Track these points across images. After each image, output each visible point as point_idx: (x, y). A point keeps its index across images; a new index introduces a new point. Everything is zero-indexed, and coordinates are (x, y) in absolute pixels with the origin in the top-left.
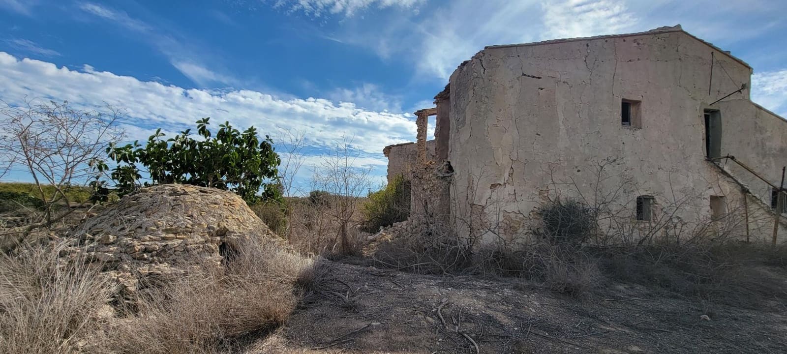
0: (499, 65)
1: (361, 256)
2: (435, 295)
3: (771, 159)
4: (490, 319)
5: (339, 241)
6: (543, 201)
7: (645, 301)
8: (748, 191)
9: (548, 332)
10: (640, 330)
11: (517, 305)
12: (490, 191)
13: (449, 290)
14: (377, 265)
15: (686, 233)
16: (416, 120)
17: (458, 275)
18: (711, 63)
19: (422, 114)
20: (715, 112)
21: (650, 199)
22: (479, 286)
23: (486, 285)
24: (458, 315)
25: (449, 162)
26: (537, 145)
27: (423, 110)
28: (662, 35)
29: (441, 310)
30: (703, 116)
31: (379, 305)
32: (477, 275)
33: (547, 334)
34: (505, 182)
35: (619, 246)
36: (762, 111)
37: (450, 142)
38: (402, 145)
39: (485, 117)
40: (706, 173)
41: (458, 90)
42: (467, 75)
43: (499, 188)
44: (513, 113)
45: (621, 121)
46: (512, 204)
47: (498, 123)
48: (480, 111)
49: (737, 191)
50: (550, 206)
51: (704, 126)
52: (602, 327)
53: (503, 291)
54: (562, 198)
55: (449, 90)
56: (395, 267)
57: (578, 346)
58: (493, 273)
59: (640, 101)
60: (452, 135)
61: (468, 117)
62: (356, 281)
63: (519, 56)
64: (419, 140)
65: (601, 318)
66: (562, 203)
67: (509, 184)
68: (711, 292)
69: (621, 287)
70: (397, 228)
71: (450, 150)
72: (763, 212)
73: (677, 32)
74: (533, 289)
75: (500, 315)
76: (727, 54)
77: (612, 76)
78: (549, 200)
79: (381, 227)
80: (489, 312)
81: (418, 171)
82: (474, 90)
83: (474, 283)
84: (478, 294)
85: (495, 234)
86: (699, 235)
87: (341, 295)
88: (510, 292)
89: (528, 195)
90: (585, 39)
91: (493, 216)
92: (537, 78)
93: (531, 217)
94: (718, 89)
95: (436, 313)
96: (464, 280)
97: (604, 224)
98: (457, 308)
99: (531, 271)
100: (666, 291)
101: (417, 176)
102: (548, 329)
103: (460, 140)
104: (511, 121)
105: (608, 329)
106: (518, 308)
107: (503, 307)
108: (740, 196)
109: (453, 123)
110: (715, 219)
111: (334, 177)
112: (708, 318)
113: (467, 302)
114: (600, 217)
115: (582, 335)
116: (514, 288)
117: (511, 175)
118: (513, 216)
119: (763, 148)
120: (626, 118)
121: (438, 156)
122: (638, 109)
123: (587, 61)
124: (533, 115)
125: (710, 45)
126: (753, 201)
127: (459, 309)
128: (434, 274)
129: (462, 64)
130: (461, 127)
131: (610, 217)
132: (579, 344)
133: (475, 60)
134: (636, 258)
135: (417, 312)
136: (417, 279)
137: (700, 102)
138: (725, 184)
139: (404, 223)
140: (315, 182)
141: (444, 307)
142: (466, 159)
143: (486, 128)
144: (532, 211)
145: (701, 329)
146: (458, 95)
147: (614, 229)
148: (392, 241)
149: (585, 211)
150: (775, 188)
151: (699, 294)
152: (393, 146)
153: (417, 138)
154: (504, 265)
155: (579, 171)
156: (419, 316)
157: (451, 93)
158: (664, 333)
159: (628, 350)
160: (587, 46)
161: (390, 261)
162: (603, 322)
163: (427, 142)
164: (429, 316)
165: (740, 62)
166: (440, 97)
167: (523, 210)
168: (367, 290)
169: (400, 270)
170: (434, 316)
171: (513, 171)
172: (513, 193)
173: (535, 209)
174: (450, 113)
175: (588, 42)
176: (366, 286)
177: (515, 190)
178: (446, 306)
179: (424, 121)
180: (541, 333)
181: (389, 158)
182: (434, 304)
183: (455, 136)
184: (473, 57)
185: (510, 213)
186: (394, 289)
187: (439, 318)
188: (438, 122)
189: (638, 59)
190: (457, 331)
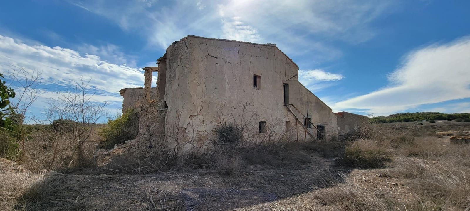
0: (196, 47)
1: (95, 167)
2: (150, 187)
3: (304, 106)
4: (184, 196)
5: (75, 157)
6: (218, 125)
7: (261, 172)
8: (297, 119)
9: (215, 197)
10: (257, 187)
11: (201, 185)
12: (189, 119)
13: (160, 182)
14: (108, 173)
15: (277, 138)
16: (144, 73)
17: (167, 172)
18: (286, 63)
19: (148, 69)
20: (287, 84)
21: (264, 123)
22: (179, 177)
23: (184, 176)
24: (164, 198)
25: (165, 101)
26: (215, 94)
27: (149, 67)
28: (269, 47)
29: (153, 197)
30: (283, 86)
31: (105, 202)
32: (179, 170)
33: (215, 199)
34: (198, 114)
35: (252, 146)
36: (302, 86)
37: (166, 89)
38: (134, 89)
39: (187, 76)
40: (284, 111)
41: (172, 58)
42: (177, 49)
43: (195, 118)
44: (203, 75)
45: (253, 85)
46: (202, 127)
47: (194, 80)
48: (185, 72)
49: (294, 119)
50: (221, 127)
51: (283, 90)
52: (242, 189)
53: (194, 177)
54: (227, 123)
55: (166, 57)
56: (122, 172)
57: (230, 202)
58: (189, 168)
59: (261, 76)
60: (167, 85)
61: (177, 75)
62: (87, 187)
63: (206, 44)
64: (146, 87)
65: (242, 184)
66: (227, 125)
67: (200, 115)
68: (285, 164)
69: (252, 167)
70: (127, 145)
71: (165, 94)
72: (302, 127)
73: (274, 47)
74: (210, 174)
75: (190, 192)
76: (291, 60)
77: (250, 62)
78: (220, 124)
79: (116, 145)
80: (184, 192)
81: (145, 106)
82: (181, 59)
83: (177, 176)
84: (178, 182)
85: (191, 144)
86: (281, 139)
87: (70, 200)
88: (197, 178)
89: (210, 121)
90: (238, 42)
91: (190, 134)
92: (215, 58)
93: (211, 134)
94: (288, 75)
95: (149, 200)
96: (171, 174)
97: (246, 135)
98: (163, 194)
99: (210, 164)
100: (269, 166)
101: (144, 110)
102: (217, 196)
103: (171, 87)
104: (201, 79)
105: (244, 189)
106: (201, 187)
107: (193, 187)
108: (295, 121)
109: (168, 77)
110: (287, 131)
111: (72, 108)
112: (283, 177)
113: (170, 188)
114: (244, 132)
115: (232, 195)
116: (200, 175)
117: (201, 110)
118: (202, 133)
119: (302, 101)
120: (255, 84)
121: (158, 97)
122: (260, 80)
123: (239, 53)
124: (213, 77)
125: (285, 55)
126: (299, 123)
127: (165, 194)
128: (151, 173)
129: (174, 42)
130: (173, 80)
131: (248, 132)
132: (230, 201)
133: (182, 41)
134: (259, 152)
135: (135, 201)
136: (138, 178)
137: (282, 80)
138: (290, 116)
139: (133, 141)
140: (51, 112)
141: (155, 195)
142: (176, 100)
143: (188, 83)
144: (212, 130)
145: (280, 182)
146: (171, 61)
147: (250, 138)
148: (123, 154)
149: (237, 129)
150: (305, 118)
151: (280, 166)
152: (128, 89)
153: (144, 85)
154: (196, 162)
155: (235, 109)
156: (136, 204)
157: (167, 59)
158: (266, 187)
159: (252, 199)
160: (239, 45)
161: (118, 168)
162: (243, 187)
163: (151, 88)
164: (144, 203)
165: (295, 64)
166: (161, 61)
167: (208, 130)
168: (97, 192)
169: (126, 174)
170: (147, 202)
171: (202, 108)
172: (202, 120)
173: (214, 129)
174: (166, 71)
175: (240, 44)
176: (95, 189)
177: (203, 119)
178: (156, 194)
179: (149, 74)
180: (212, 199)
181: (124, 97)
182: (148, 194)
183: (169, 85)
184: (181, 40)
185: (200, 132)
186: (119, 188)
187: (151, 202)
188: (159, 76)
189: (260, 57)
190: (162, 209)
